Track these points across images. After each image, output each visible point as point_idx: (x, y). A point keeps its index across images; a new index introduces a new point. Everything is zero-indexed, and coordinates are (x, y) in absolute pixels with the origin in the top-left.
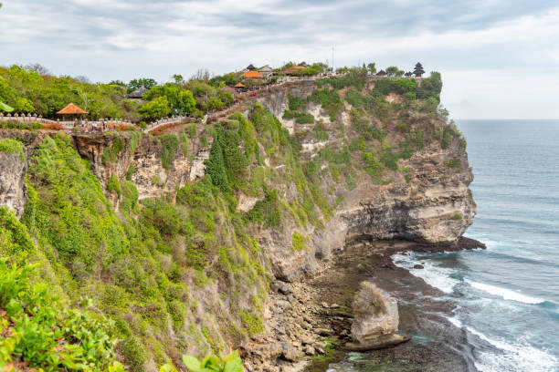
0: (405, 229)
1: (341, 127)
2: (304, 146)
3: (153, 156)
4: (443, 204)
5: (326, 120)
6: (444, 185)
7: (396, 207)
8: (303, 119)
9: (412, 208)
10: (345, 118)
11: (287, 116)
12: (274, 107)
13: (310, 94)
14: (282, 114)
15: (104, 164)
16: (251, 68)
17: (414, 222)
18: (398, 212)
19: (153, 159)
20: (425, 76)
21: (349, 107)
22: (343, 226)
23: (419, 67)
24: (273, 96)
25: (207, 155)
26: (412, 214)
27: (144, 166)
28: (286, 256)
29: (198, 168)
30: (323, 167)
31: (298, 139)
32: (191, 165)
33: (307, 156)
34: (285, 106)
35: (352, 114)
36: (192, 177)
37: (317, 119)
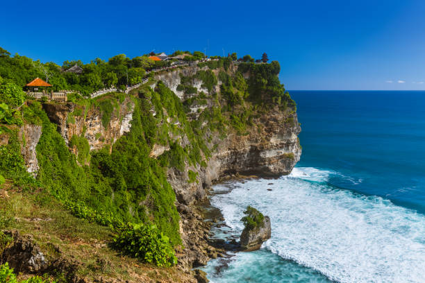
0: (257, 165)
1: (214, 95)
2: (192, 109)
3: (97, 118)
4: (281, 148)
5: (205, 91)
6: (282, 136)
7: (251, 151)
8: (189, 90)
9: (262, 151)
10: (218, 89)
11: (179, 89)
12: (170, 81)
13: (195, 73)
14: (176, 87)
15: (68, 126)
16: (152, 54)
17: (263, 160)
18: (253, 154)
19: (97, 120)
20: (269, 62)
21: (219, 83)
22: (218, 164)
23: (265, 56)
24: (169, 74)
25: (130, 117)
26: (262, 155)
27: (90, 125)
28: (185, 187)
29: (125, 127)
30: (204, 124)
31: (186, 103)
32: (121, 123)
33: (193, 116)
34: (178, 82)
35: (221, 87)
36: (121, 133)
37: (200, 91)
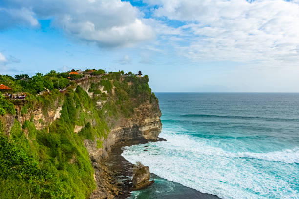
0: (137, 135)
1: (111, 94)
2: (98, 103)
3: (40, 110)
4: (151, 125)
5: (106, 92)
6: (151, 118)
7: (134, 127)
8: (96, 92)
9: (140, 127)
10: (113, 91)
11: (90, 91)
12: (85, 86)
13: (99, 82)
14: (88, 90)
15: (22, 115)
16: (73, 70)
17: (141, 132)
18: (135, 129)
19: (40, 111)
20: (142, 76)
21: (114, 87)
22: (114, 136)
23: (140, 72)
24: (84, 82)
25: (60, 108)
26: (140, 129)
27: (36, 114)
28: (95, 151)
29: (57, 115)
30: (106, 112)
31: (95, 100)
32: (55, 113)
33: (99, 107)
34: (89, 87)
35: (115, 90)
36: (55, 118)
37: (103, 92)
